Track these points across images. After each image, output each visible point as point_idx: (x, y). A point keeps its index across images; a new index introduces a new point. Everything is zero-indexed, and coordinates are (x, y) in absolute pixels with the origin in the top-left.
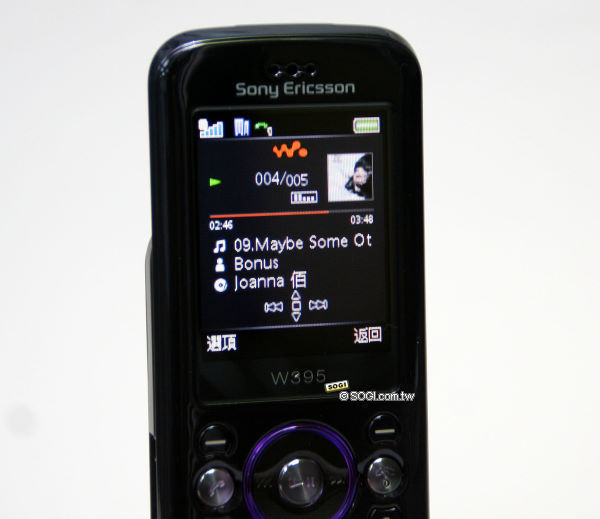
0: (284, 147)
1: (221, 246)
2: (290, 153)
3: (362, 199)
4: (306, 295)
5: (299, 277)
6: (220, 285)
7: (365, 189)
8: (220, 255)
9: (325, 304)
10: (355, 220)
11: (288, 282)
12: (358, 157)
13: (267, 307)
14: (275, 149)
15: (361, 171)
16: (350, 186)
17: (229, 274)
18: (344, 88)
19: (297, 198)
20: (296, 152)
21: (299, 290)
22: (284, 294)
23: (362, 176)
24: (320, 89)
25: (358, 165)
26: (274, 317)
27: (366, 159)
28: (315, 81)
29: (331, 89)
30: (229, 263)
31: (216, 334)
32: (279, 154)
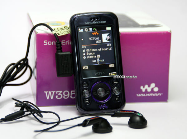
0: (94, 33)
1: (84, 51)
2: (95, 34)
3: (109, 41)
4: (100, 59)
5: (98, 56)
6: (84, 58)
7: (109, 40)
8: (84, 52)
9: (103, 60)
10: (108, 45)
11: (97, 57)
12: (108, 34)
13: (93, 61)
14: (93, 33)
15: (108, 37)
16: (107, 39)
17: (86, 56)
18: (104, 22)
19: (97, 42)
20: (96, 34)
21: (99, 58)
22: (96, 59)
23: (109, 37)
24: (100, 22)
25: (108, 35)
26: (95, 63)
27: (109, 34)
28: (99, 21)
29: (102, 22)
30: (86, 54)
31: (84, 66)
32: (93, 34)
